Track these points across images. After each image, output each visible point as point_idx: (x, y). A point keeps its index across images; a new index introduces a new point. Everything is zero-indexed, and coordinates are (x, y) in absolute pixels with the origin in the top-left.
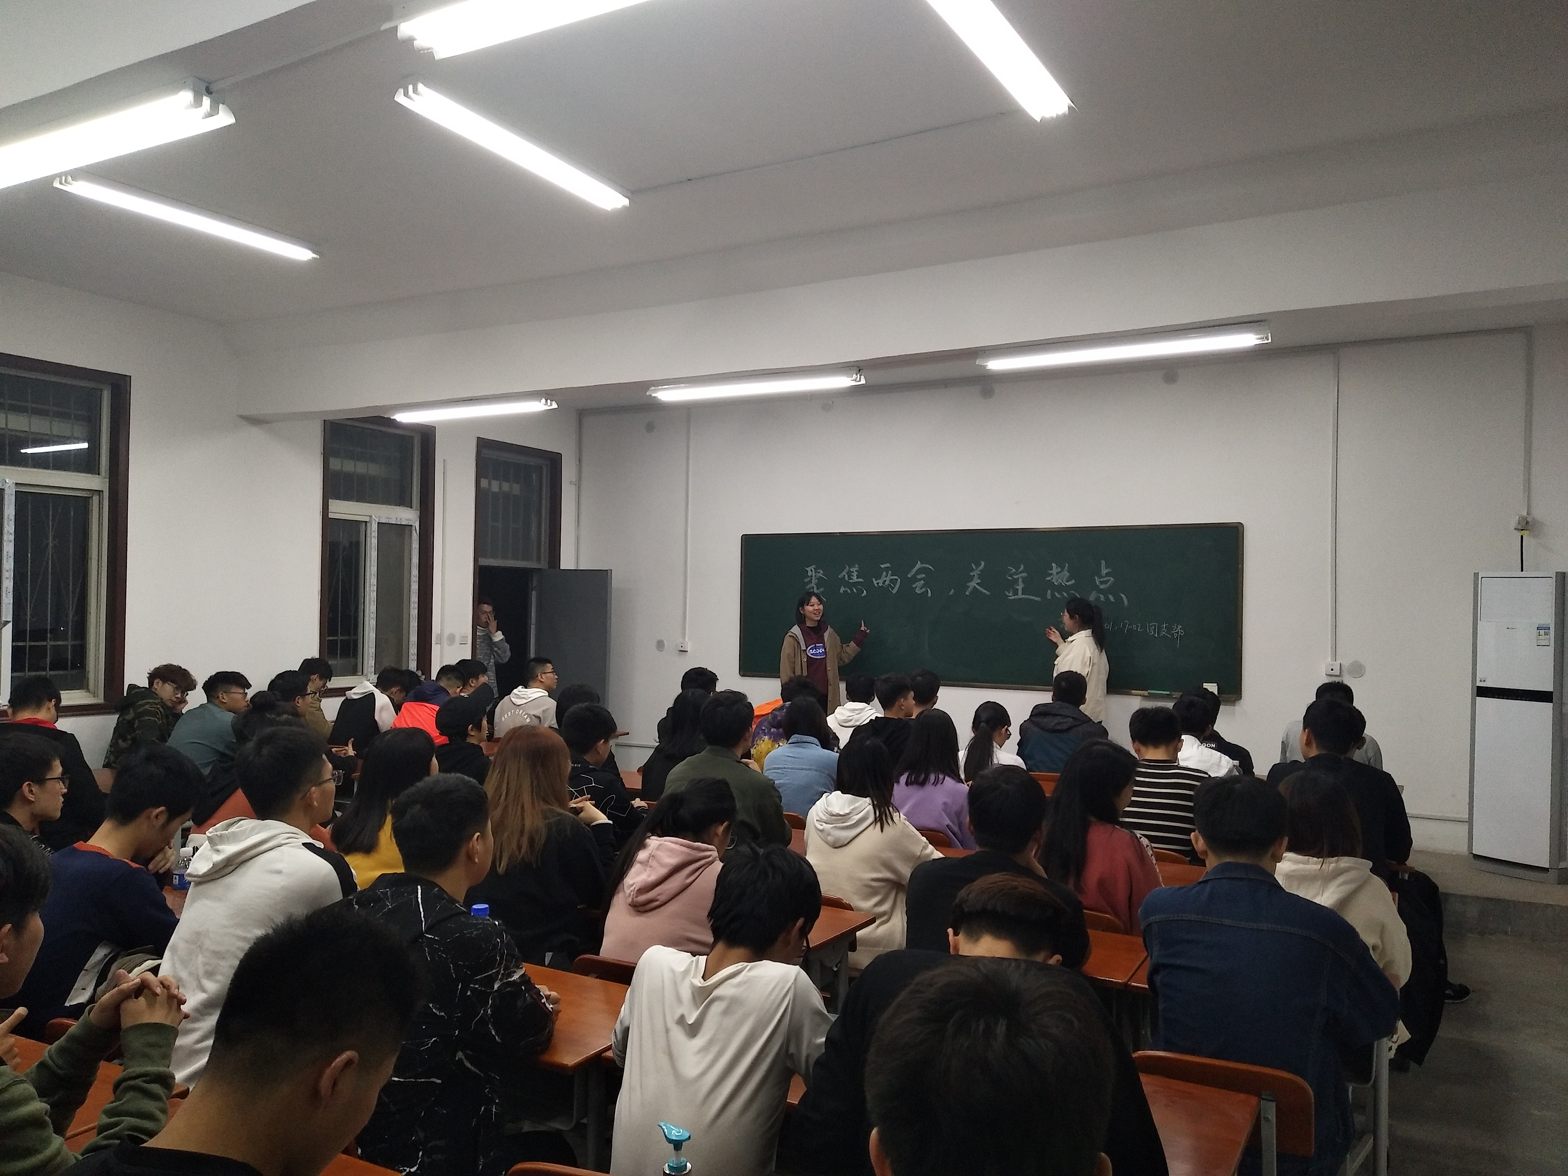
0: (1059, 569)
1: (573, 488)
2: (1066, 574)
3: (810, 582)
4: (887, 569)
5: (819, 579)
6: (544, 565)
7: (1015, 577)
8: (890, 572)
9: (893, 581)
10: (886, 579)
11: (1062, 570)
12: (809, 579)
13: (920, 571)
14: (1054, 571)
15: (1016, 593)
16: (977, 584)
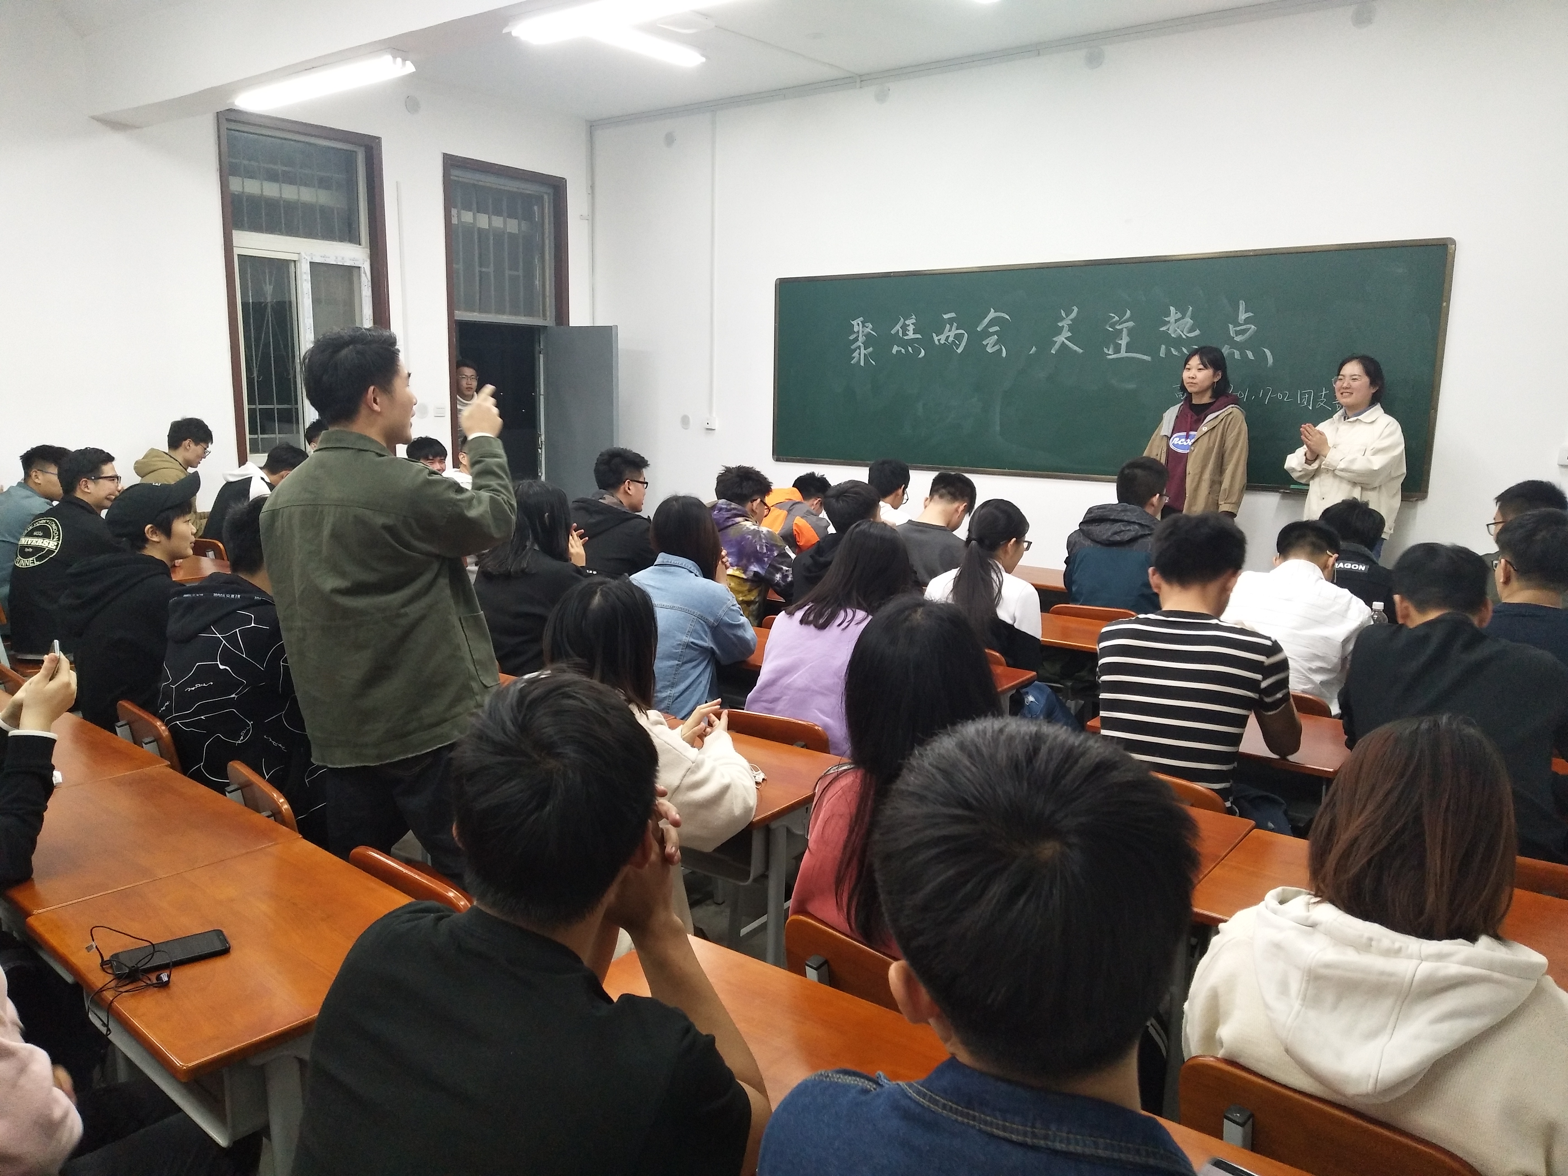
0: (1179, 315)
1: (585, 225)
2: (1188, 321)
3: (856, 340)
4: (951, 321)
5: (868, 335)
6: (549, 321)
7: (1118, 327)
8: (955, 324)
9: (958, 337)
10: (950, 333)
11: (1183, 318)
12: (855, 336)
13: (992, 323)
14: (1172, 319)
15: (1117, 350)
16: (1066, 338)
